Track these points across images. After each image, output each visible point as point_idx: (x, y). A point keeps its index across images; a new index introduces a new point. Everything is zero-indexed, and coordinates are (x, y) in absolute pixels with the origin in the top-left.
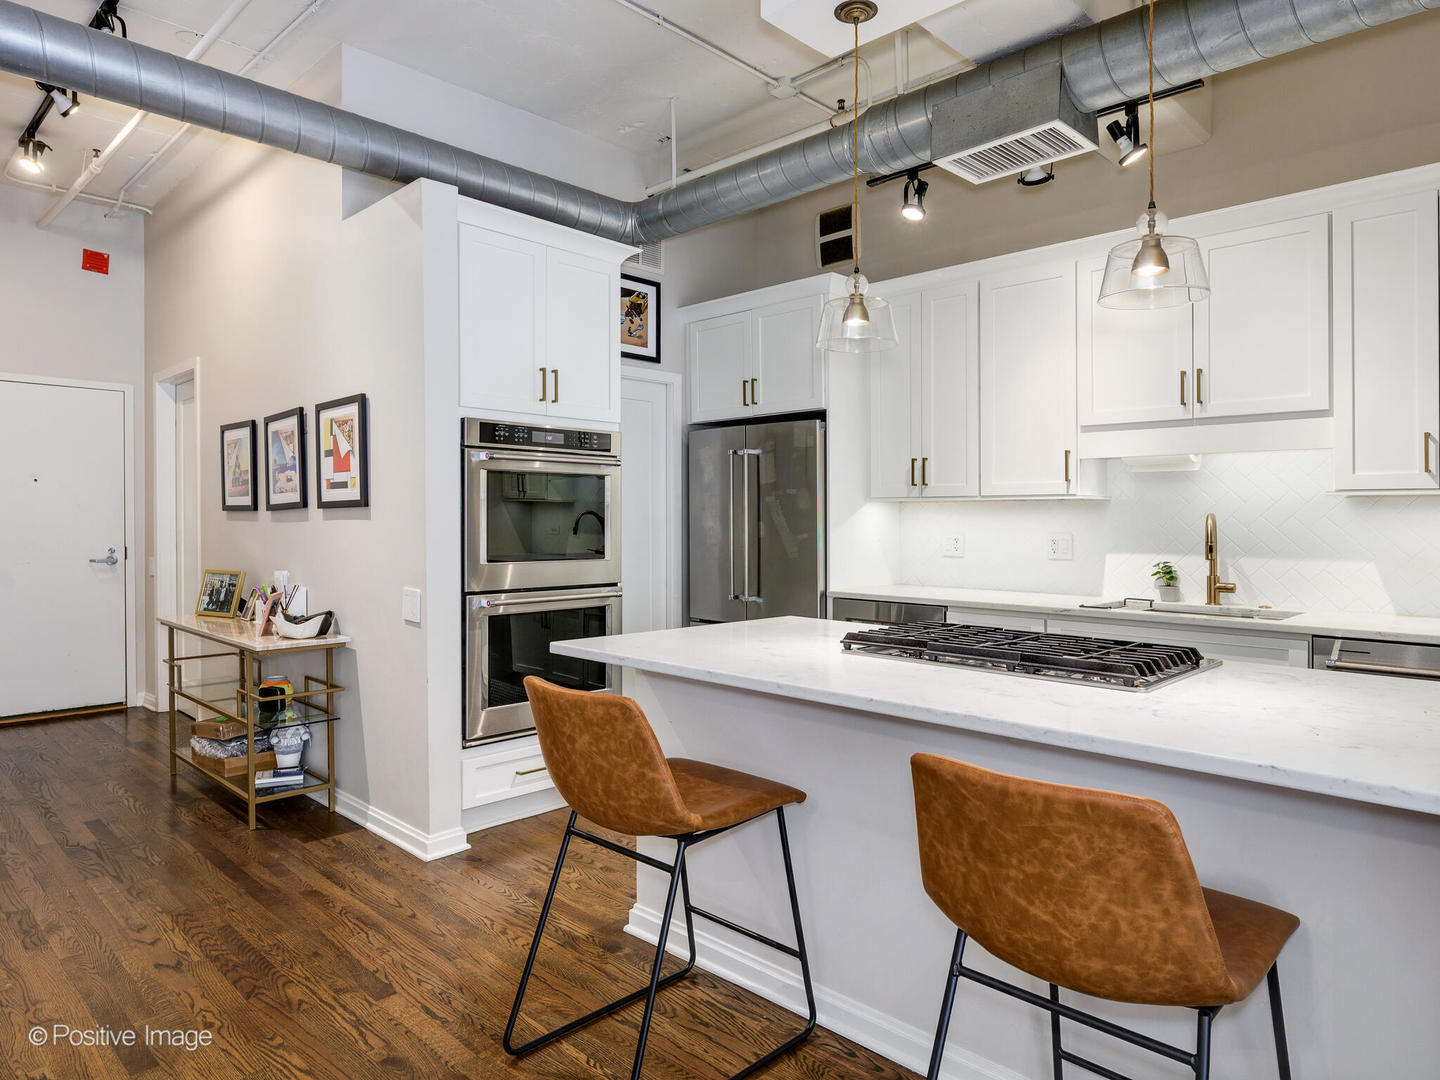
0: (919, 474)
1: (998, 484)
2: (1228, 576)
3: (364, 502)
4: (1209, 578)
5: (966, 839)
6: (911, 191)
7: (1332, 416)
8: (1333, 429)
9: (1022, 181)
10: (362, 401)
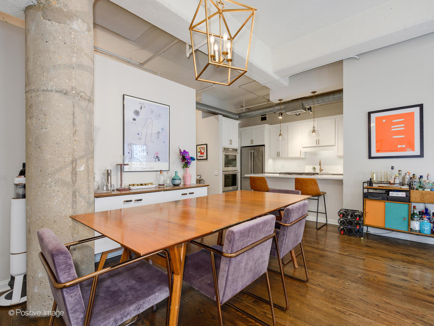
0: (278, 154)
1: (291, 155)
2: (322, 168)
3: (207, 159)
4: (320, 168)
5: (300, 184)
6: (280, 114)
8: (335, 147)
9: (296, 115)
10: (206, 145)
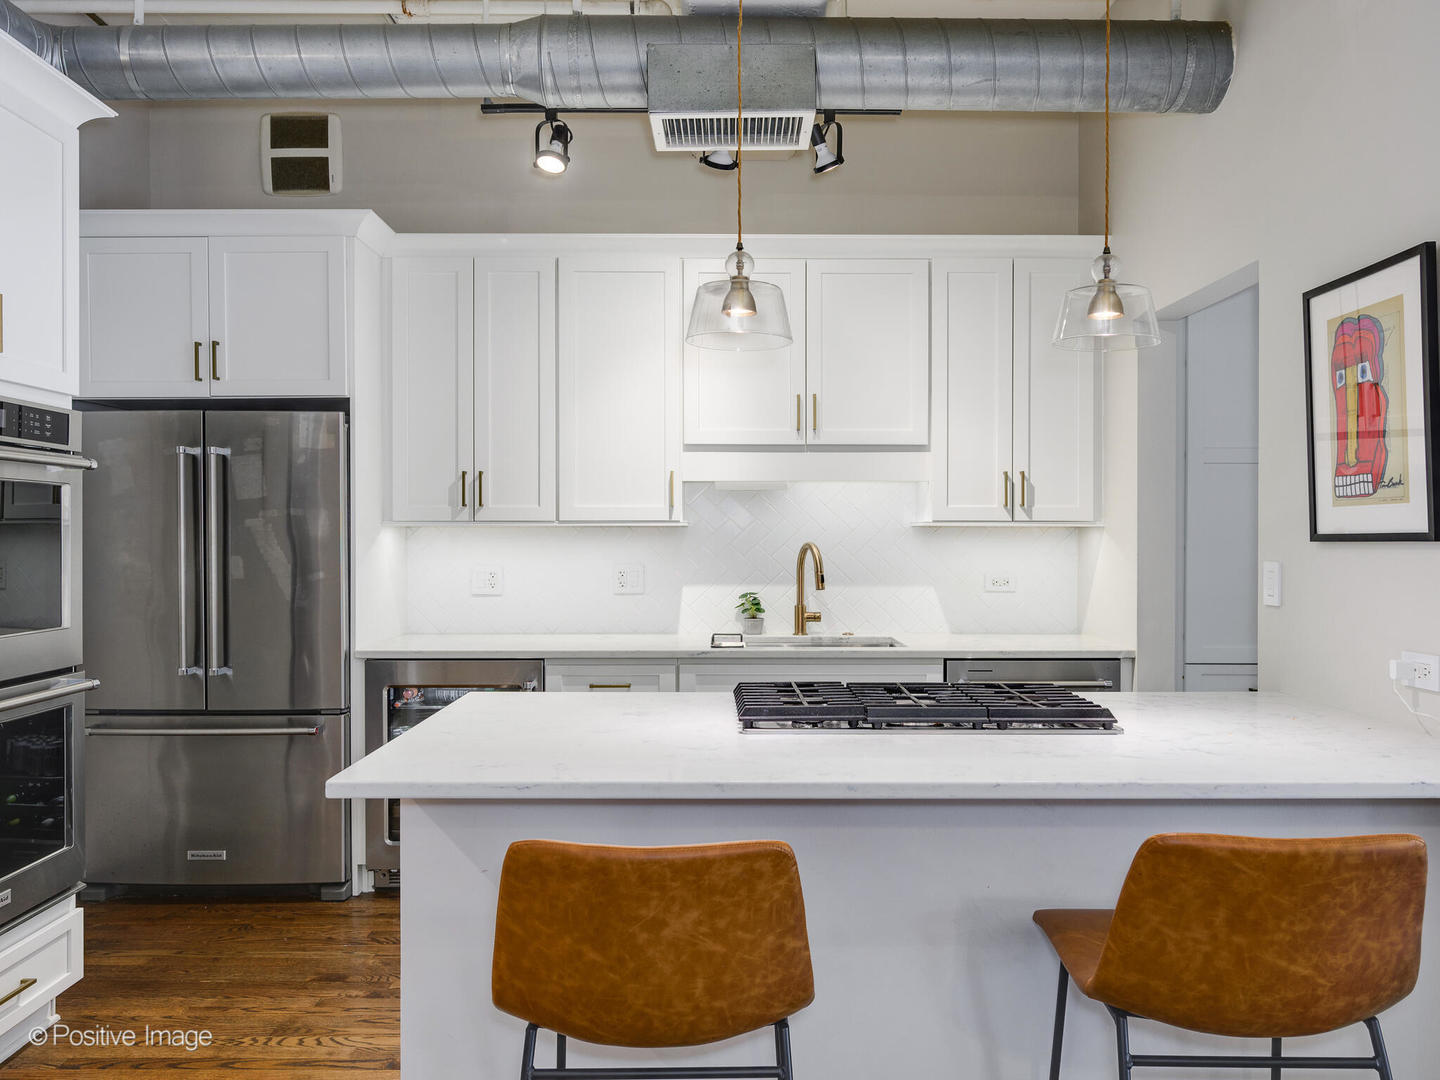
1: (578, 507)
4: (797, 608)
6: (546, 133)
7: (929, 451)
8: (928, 465)
9: (705, 160)
